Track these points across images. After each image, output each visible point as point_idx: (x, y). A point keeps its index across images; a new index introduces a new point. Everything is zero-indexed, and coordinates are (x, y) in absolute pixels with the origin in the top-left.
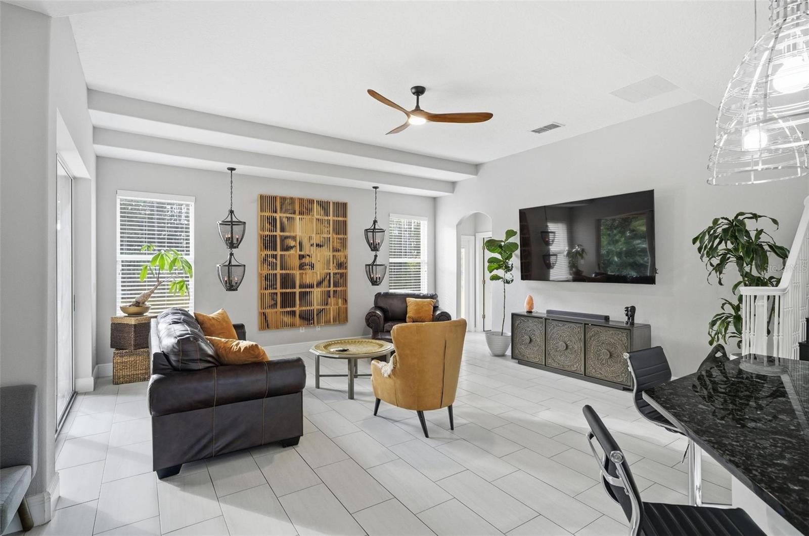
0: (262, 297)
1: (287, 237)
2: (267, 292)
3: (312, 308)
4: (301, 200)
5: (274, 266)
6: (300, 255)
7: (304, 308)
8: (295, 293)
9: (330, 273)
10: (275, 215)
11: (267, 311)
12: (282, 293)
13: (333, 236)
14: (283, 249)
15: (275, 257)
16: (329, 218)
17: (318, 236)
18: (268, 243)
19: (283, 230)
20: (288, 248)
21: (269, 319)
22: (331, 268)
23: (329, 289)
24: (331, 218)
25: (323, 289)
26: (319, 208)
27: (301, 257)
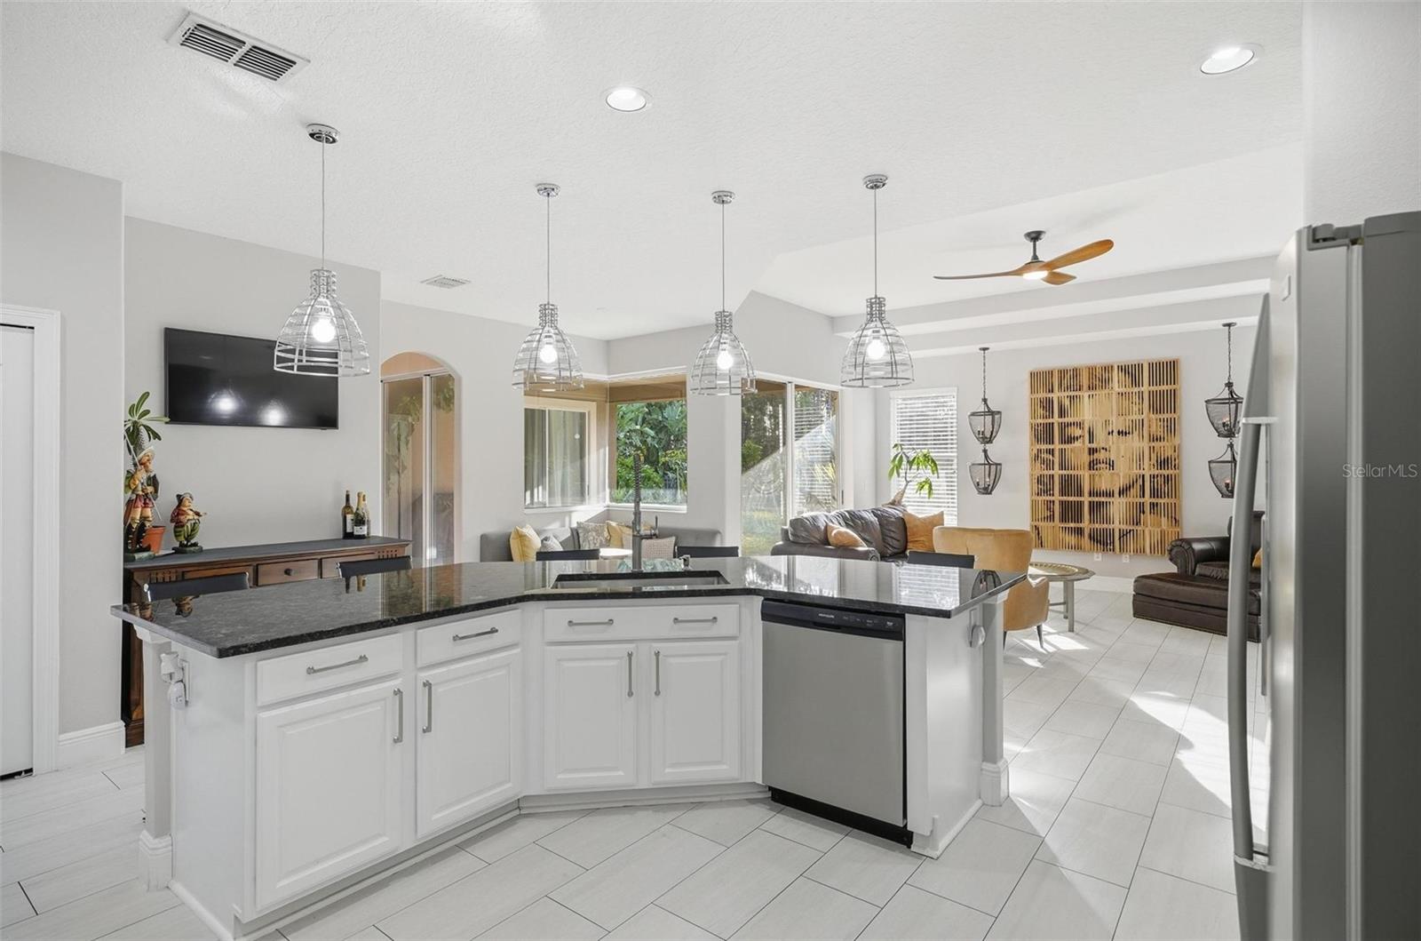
0: (1034, 504)
1: (1069, 425)
2: (1040, 498)
3: (1111, 526)
4: (1092, 370)
5: (1050, 465)
6: (1090, 449)
7: (1097, 526)
8: (1081, 503)
9: (1143, 476)
10: (1050, 395)
11: (1040, 524)
12: (1062, 503)
13: (1148, 416)
14: (1062, 441)
15: (1051, 452)
16: (1142, 389)
17: (1122, 418)
18: (1043, 434)
19: (1062, 413)
20: (1071, 440)
21: (1043, 534)
22: (1146, 467)
23: (1142, 500)
24: (1145, 388)
25: (1131, 500)
26: (1122, 375)
27: (1092, 451)
